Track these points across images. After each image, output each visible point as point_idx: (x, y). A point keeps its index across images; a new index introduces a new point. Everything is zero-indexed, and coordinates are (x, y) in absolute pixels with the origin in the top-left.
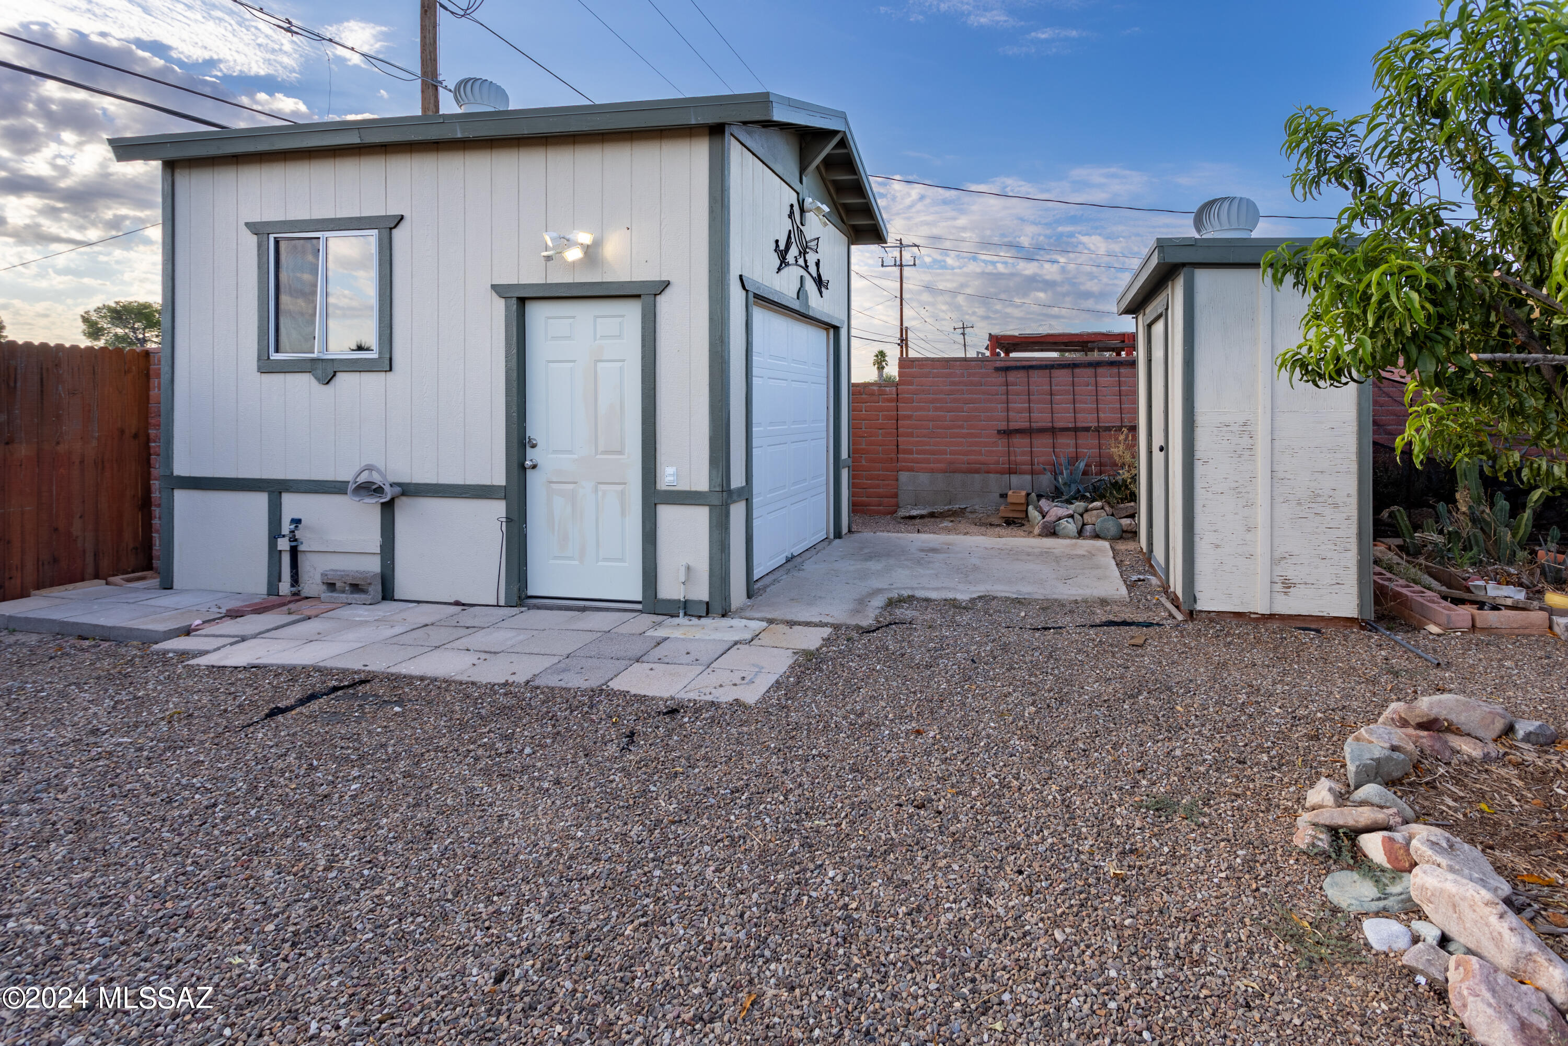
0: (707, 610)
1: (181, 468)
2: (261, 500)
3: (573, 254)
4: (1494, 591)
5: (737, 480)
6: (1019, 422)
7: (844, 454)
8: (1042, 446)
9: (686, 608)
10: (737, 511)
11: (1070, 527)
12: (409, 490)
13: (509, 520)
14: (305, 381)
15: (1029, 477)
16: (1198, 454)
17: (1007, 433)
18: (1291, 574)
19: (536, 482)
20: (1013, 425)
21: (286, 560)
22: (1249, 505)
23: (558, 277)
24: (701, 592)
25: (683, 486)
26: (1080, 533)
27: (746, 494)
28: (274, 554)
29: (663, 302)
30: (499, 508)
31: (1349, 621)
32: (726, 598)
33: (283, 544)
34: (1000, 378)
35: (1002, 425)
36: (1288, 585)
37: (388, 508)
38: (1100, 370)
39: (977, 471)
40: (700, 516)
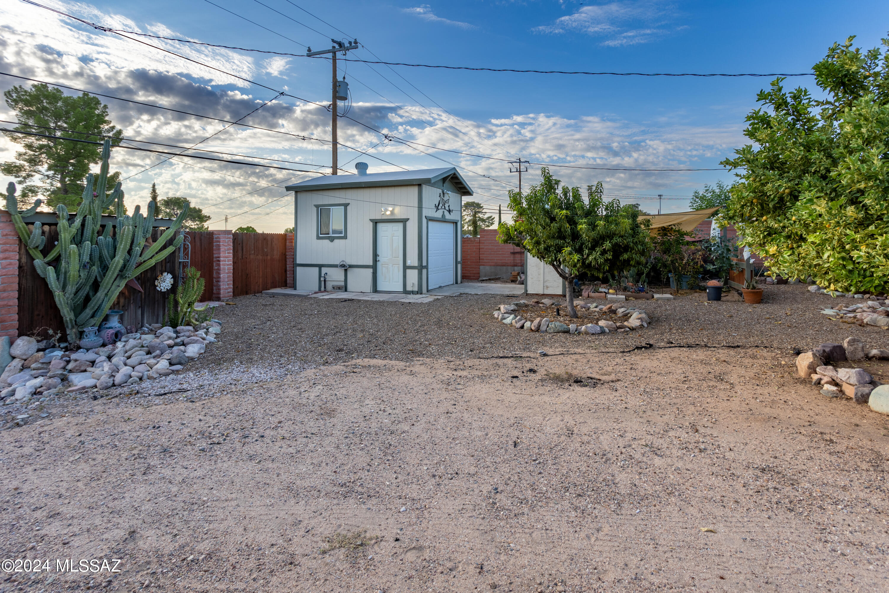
0: (417, 293)
1: (298, 261)
2: (317, 269)
3: (388, 213)
5: (424, 264)
7: (459, 259)
9: (413, 292)
10: (424, 271)
12: (351, 266)
13: (373, 273)
14: (327, 242)
17: (514, 253)
18: (548, 285)
19: (379, 264)
20: (516, 251)
21: (323, 283)
23: (384, 217)
24: (416, 289)
25: (412, 265)
27: (426, 267)
28: (320, 281)
29: (408, 223)
30: (371, 270)
31: (560, 295)
32: (421, 290)
33: (322, 279)
35: (512, 251)
37: (346, 271)
39: (505, 266)
40: (416, 271)
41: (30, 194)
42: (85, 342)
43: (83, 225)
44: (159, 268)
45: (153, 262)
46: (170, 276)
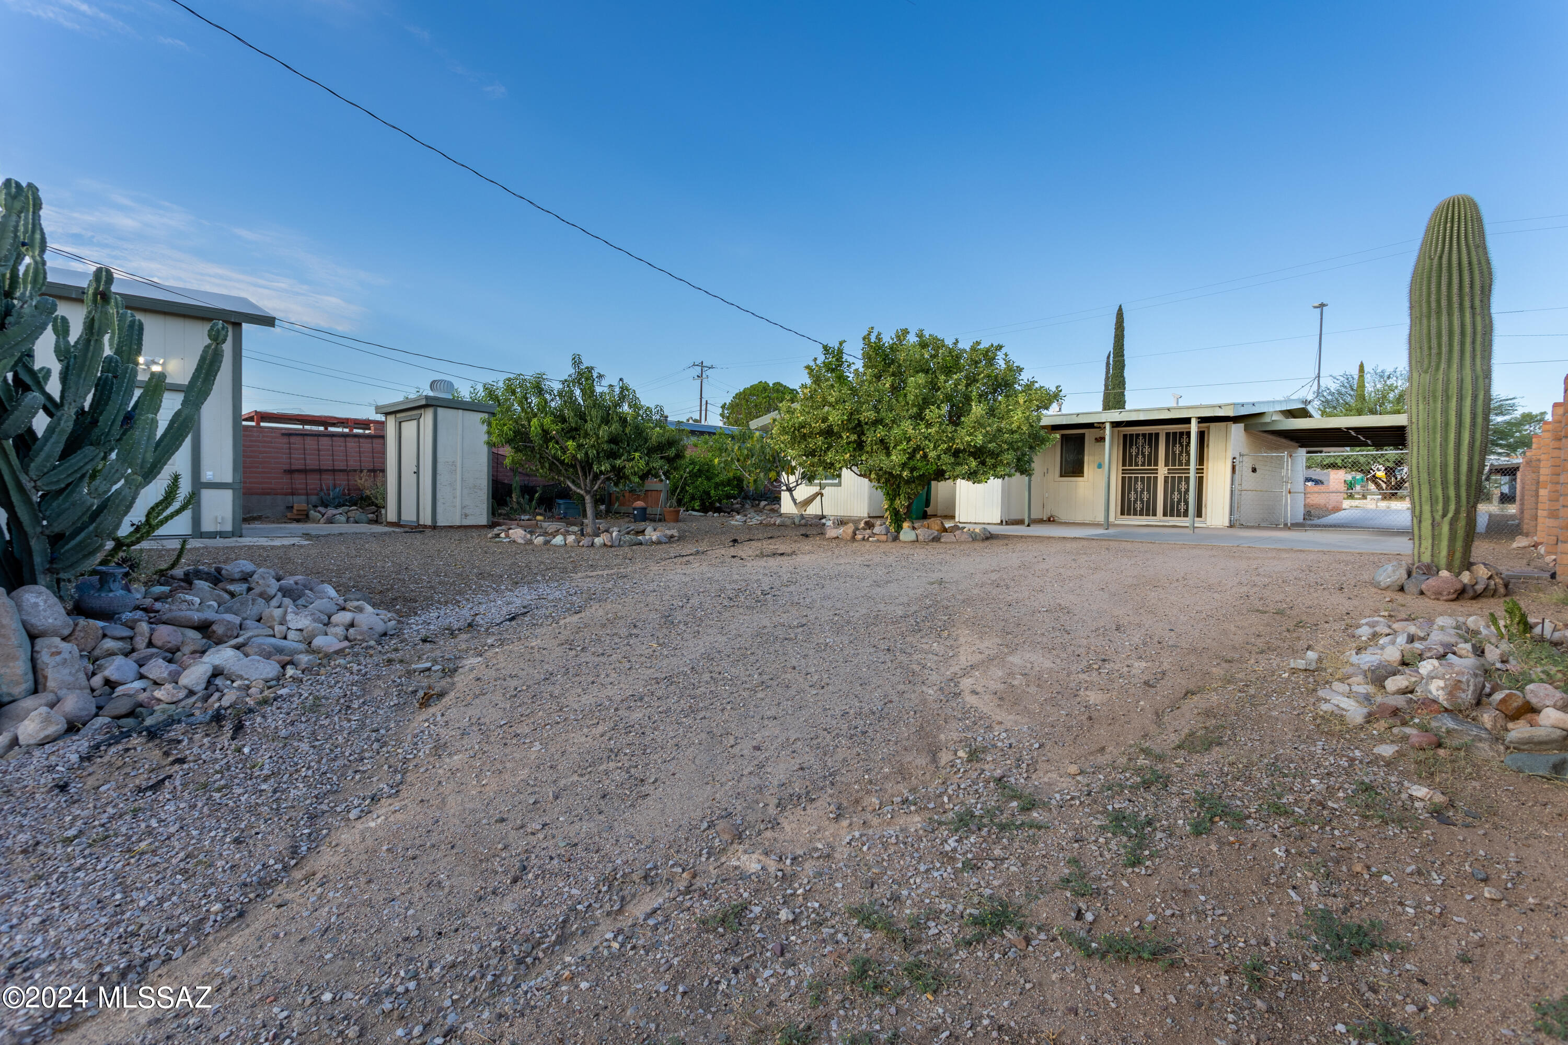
0: (233, 535)
3: (156, 368)
4: (523, 517)
6: (298, 465)
8: (313, 481)
9: (220, 535)
11: (343, 518)
15: (304, 497)
16: (438, 472)
17: (290, 472)
18: (467, 512)
20: (294, 467)
22: (455, 489)
24: (229, 527)
25: (217, 481)
26: (348, 521)
31: (484, 526)
32: (241, 529)
34: (285, 440)
35: (286, 467)
36: (466, 515)
38: (348, 439)
39: (269, 494)
40: (228, 493)
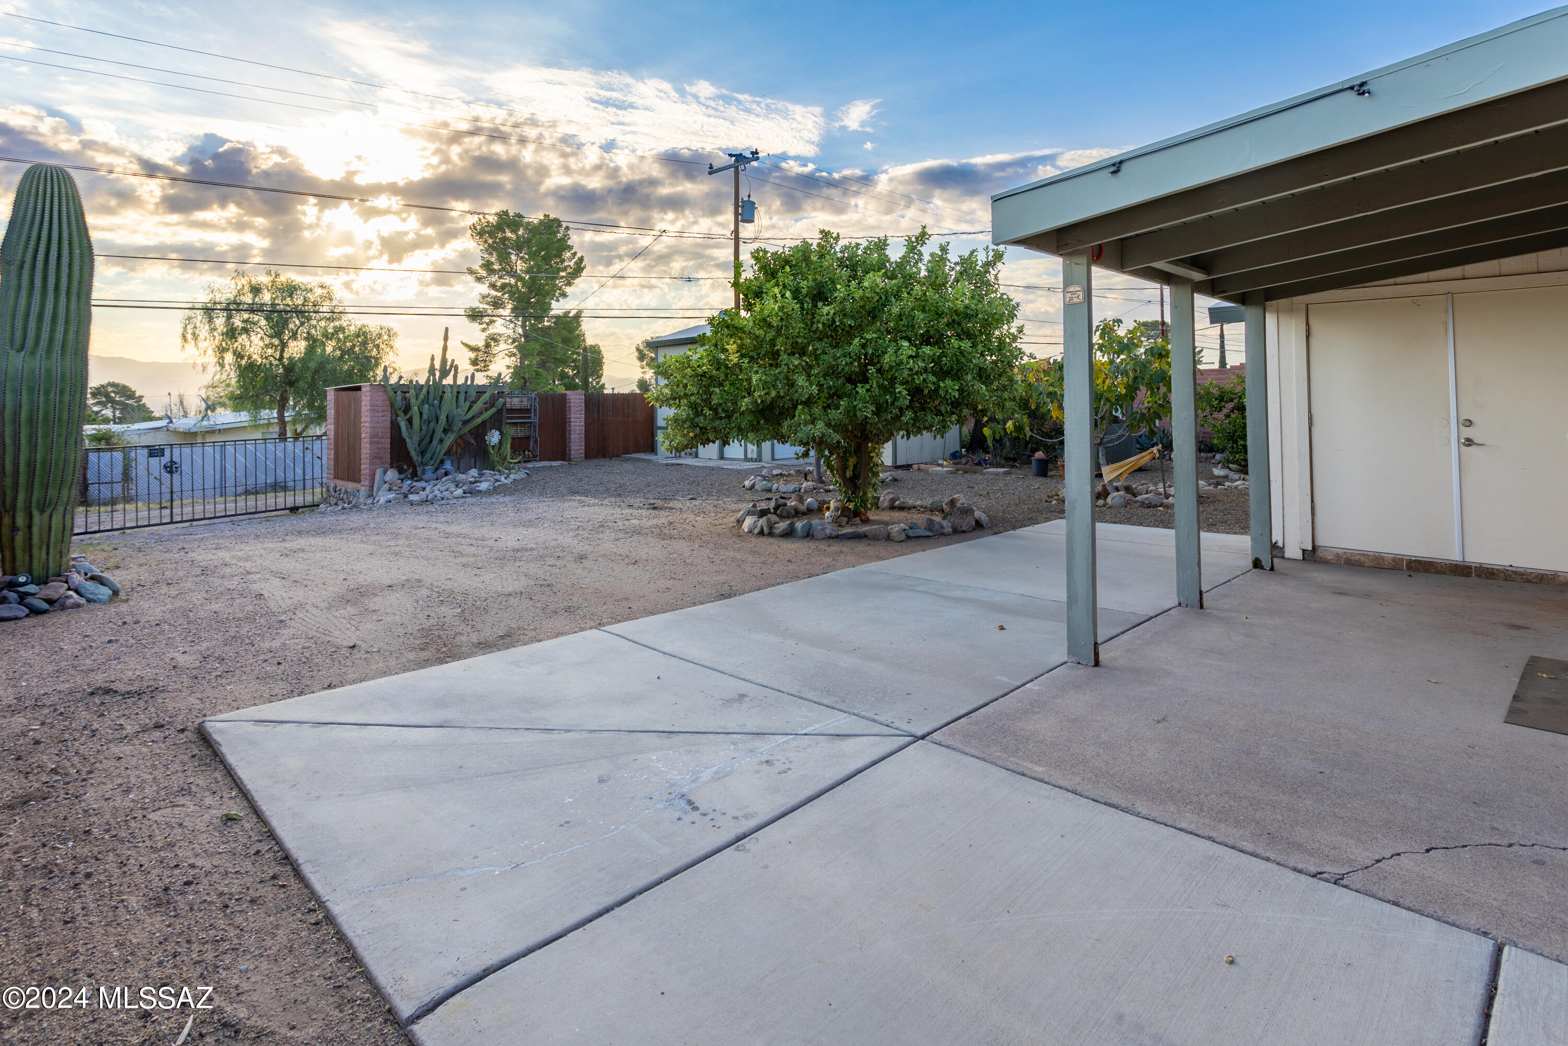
41: (493, 344)
42: (425, 477)
43: (428, 392)
44: (488, 425)
45: (479, 420)
46: (498, 433)
